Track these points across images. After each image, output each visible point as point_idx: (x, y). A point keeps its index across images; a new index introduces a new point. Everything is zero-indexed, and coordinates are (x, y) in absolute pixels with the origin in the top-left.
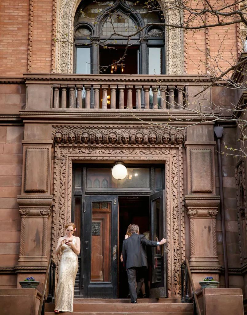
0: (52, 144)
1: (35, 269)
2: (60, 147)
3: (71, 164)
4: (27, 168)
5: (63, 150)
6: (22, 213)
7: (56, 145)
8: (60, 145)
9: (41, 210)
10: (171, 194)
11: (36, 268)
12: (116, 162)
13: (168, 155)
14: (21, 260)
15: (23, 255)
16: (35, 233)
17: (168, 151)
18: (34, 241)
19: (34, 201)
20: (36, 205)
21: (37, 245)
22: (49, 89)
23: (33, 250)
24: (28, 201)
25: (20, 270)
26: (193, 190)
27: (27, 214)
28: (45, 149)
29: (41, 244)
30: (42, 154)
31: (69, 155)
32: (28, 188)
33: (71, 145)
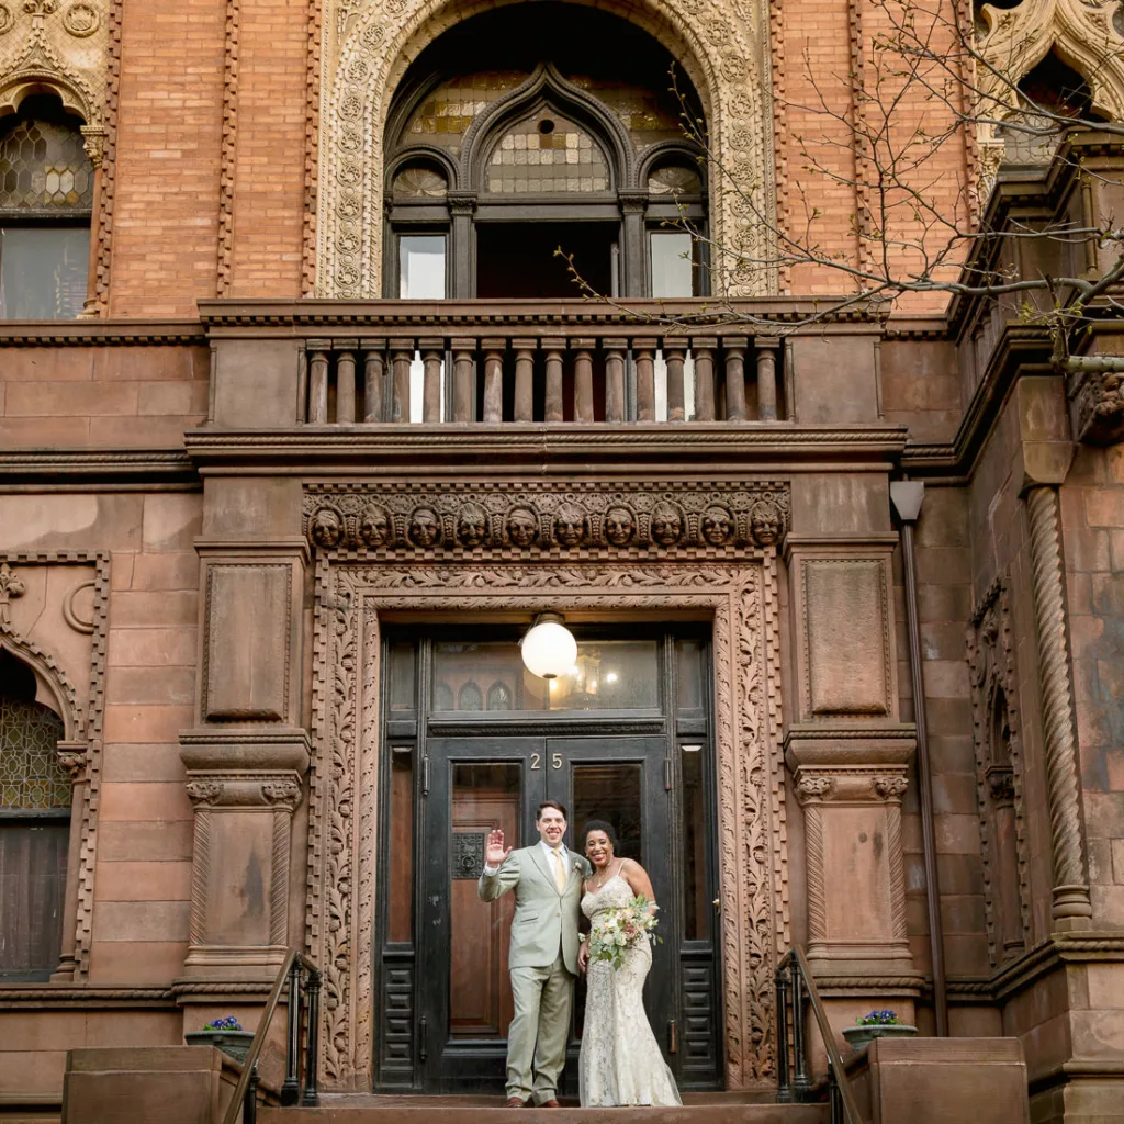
0: (303, 548)
1: (244, 992)
2: (332, 562)
3: (376, 624)
4: (214, 635)
5: (343, 575)
6: (198, 794)
7: (319, 555)
8: (333, 556)
9: (266, 784)
10: (737, 723)
11: (249, 987)
12: (536, 616)
13: (726, 589)
14: (195, 958)
15: (201, 942)
16: (244, 864)
17: (723, 572)
18: (242, 894)
19: (240, 752)
20: (247, 765)
21: (251, 907)
22: (291, 356)
23: (239, 926)
24: (216, 752)
25: (191, 993)
26: (816, 706)
27: (214, 797)
28: (277, 569)
29: (267, 905)
30: (266, 585)
31: (368, 591)
32: (217, 705)
33: (372, 556)
